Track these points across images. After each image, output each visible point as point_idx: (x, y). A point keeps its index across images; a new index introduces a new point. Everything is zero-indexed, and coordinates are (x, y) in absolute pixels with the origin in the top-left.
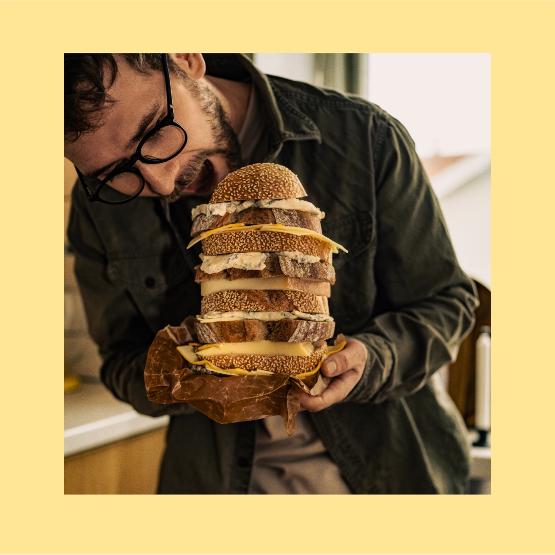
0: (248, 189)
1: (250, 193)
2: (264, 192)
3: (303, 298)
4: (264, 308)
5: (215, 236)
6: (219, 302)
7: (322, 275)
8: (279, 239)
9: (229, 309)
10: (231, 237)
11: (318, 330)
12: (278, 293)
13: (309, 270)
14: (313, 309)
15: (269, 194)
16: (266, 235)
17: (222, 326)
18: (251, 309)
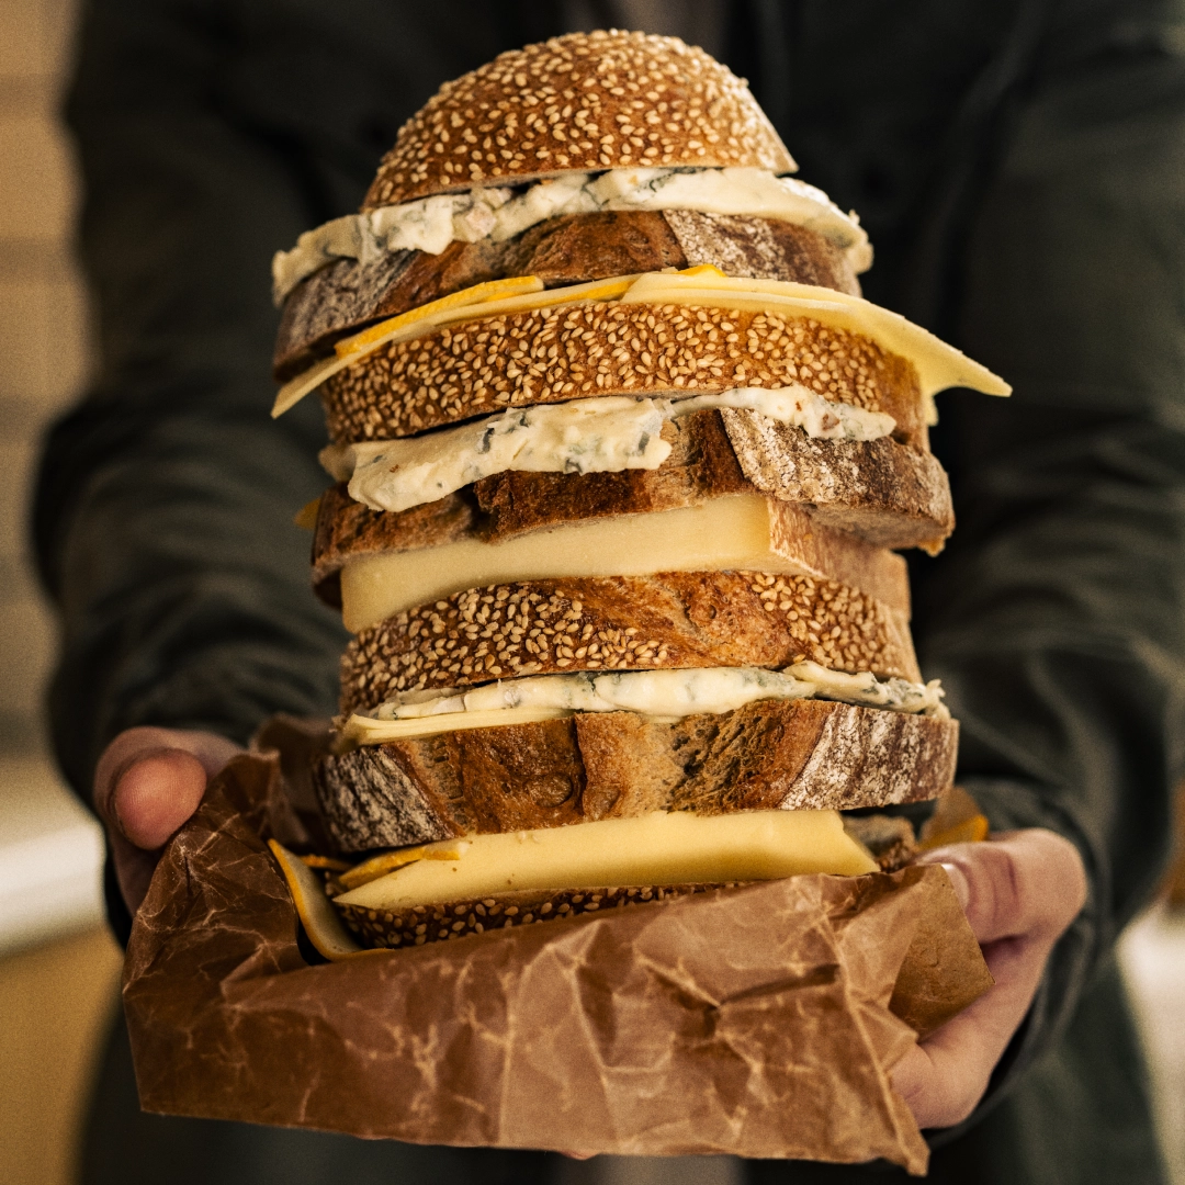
0: (551, 128)
1: (561, 143)
2: (627, 139)
3: (828, 609)
4: (663, 654)
5: (402, 348)
6: (440, 643)
7: (911, 495)
8: (714, 336)
9: (497, 671)
10: (489, 343)
11: (906, 750)
12: (720, 583)
13: (856, 471)
14: (870, 655)
15: (648, 144)
16: (651, 321)
17: (464, 753)
18: (602, 661)
